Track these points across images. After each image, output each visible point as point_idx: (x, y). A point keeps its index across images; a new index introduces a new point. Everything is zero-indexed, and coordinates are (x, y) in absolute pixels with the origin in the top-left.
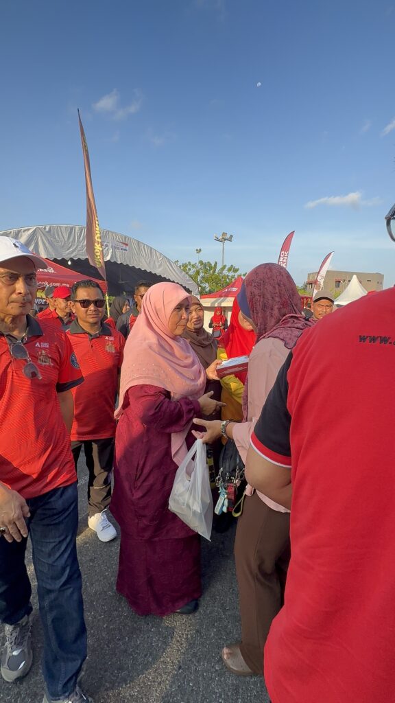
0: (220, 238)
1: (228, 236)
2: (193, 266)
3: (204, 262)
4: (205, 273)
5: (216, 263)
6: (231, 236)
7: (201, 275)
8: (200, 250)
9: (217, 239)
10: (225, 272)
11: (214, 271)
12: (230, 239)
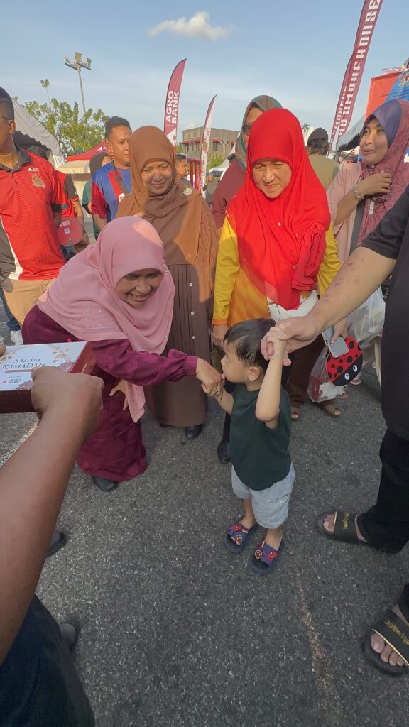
0: (73, 61)
1: (84, 61)
2: (44, 108)
3: (59, 102)
4: (64, 121)
5: (76, 105)
6: (89, 61)
7: (58, 123)
8: (47, 81)
9: (68, 64)
10: (91, 121)
11: (76, 119)
12: (87, 65)
